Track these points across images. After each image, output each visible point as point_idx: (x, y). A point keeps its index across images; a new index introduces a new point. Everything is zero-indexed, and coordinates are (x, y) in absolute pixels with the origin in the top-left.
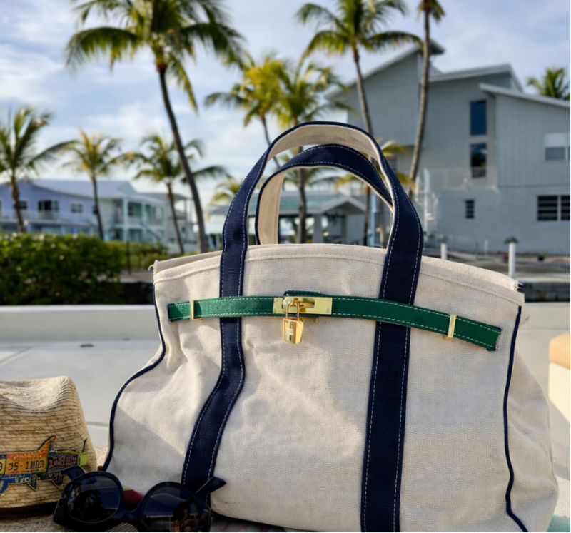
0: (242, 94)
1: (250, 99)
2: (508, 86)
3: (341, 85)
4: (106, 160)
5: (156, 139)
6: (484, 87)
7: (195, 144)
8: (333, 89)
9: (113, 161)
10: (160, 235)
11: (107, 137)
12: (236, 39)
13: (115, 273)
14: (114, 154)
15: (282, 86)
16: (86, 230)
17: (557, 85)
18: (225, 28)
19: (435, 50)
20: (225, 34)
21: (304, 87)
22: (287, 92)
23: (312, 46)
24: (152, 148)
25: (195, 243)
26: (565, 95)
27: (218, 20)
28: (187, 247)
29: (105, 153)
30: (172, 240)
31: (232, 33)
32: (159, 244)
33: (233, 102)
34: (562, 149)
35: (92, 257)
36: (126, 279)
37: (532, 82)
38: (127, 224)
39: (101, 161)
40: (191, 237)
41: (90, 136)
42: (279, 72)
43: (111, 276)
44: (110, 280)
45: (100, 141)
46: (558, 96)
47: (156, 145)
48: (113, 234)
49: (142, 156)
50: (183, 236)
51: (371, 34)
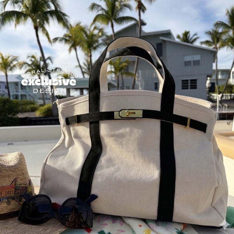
0: (67, 38)
1: (70, 40)
2: (170, 38)
3: (107, 36)
4: (12, 65)
5: (33, 57)
6: (161, 38)
7: (49, 58)
8: (104, 37)
9: (14, 66)
10: (34, 96)
11: (11, 56)
12: (66, 17)
13: (16, 114)
14: (15, 63)
15: (84, 35)
16: (3, 95)
17: (188, 38)
18: (61, 13)
19: (143, 24)
20: (61, 15)
21: (93, 36)
22: (86, 38)
23: (95, 20)
24: (31, 60)
25: (50, 99)
26: (190, 42)
27: (59, 9)
28: (46, 101)
29: (11, 62)
30: (40, 99)
31: (64, 15)
32: (33, 100)
33: (64, 41)
34: (190, 62)
35: (7, 107)
36: (20, 116)
37: (178, 37)
38: (20, 92)
39: (9, 65)
40: (48, 97)
41: (4, 55)
42: (82, 30)
43: (14, 115)
44: (14, 117)
45: (9, 57)
46: (188, 42)
47: (33, 59)
48: (15, 97)
49: (27, 63)
50: (45, 96)
51: (118, 17)
